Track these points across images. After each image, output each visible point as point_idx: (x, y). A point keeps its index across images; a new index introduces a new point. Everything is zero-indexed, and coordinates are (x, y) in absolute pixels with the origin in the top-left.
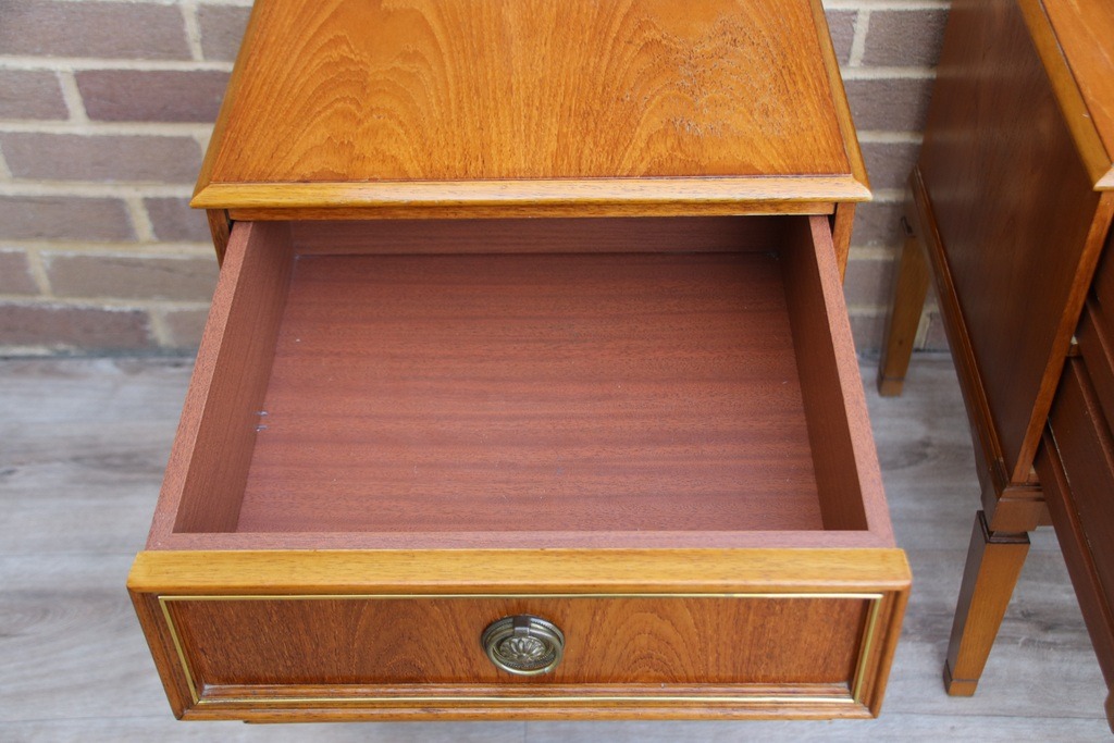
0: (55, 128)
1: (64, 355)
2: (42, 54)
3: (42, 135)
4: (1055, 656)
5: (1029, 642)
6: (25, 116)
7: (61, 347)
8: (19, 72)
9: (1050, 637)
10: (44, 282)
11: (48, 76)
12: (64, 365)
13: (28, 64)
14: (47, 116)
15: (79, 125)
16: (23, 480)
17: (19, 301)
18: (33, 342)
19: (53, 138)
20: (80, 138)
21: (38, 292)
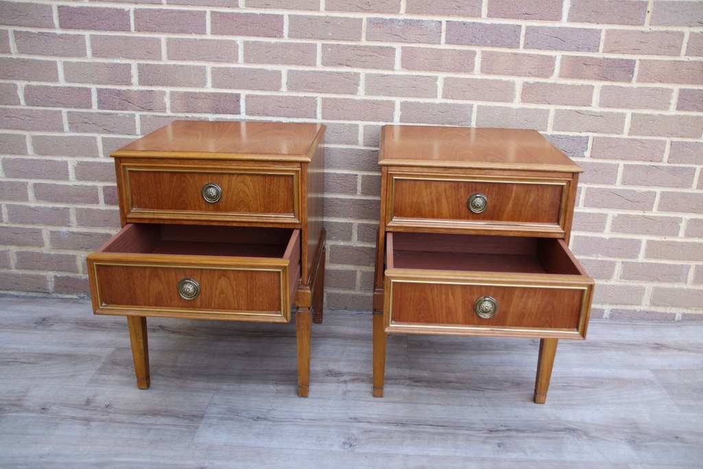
0: (94, 207)
1: (83, 298)
2: (94, 180)
3: (89, 209)
4: (417, 388)
5: (409, 385)
6: (86, 202)
7: (82, 295)
8: (86, 186)
9: (417, 384)
10: (80, 268)
11: (95, 188)
12: (81, 301)
13: (90, 184)
14: (92, 203)
15: (102, 206)
16: (56, 327)
17: (71, 275)
18: (72, 293)
19: (93, 210)
20: (101, 210)
21: (78, 272)
